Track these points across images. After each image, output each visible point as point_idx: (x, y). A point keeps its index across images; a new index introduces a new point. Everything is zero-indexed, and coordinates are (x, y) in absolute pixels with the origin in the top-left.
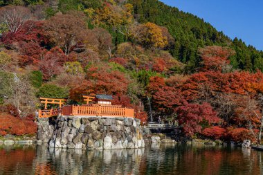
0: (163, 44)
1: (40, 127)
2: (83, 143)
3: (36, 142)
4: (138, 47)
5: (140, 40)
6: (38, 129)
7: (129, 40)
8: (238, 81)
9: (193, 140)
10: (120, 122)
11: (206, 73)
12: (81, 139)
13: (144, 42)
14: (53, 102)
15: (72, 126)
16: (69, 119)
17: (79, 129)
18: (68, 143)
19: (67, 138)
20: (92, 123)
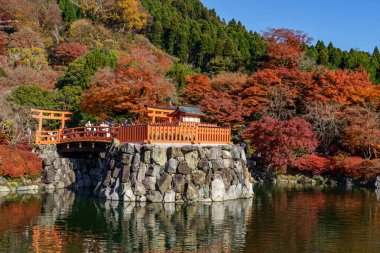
0: (140, 24)
1: (48, 162)
2: (177, 192)
3: (44, 189)
4: (101, 27)
5: (105, 16)
6: (44, 166)
7: (89, 15)
8: (334, 84)
9: (279, 177)
10: (228, 154)
11: (277, 71)
12: (173, 184)
13: (110, 20)
14: (52, 117)
15: (152, 161)
16: (144, 150)
17: (167, 167)
18: (148, 192)
19: (144, 183)
20: (188, 156)
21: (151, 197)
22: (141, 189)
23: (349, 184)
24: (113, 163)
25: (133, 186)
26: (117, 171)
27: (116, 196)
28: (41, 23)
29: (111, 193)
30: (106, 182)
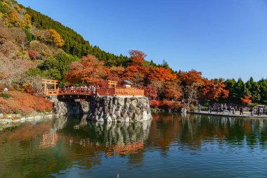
2: (130, 117)
3: (55, 116)
5: (46, 40)
6: (54, 105)
13: (48, 42)
14: (51, 83)
15: (118, 104)
17: (125, 107)
18: (118, 117)
19: (115, 113)
20: (133, 101)
21: (120, 120)
22: (115, 116)
23: (170, 111)
24: (98, 105)
25: (111, 115)
26: (101, 108)
27: (102, 120)
28: (16, 40)
29: (99, 118)
30: (96, 113)
